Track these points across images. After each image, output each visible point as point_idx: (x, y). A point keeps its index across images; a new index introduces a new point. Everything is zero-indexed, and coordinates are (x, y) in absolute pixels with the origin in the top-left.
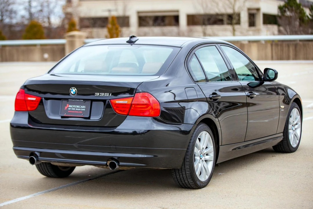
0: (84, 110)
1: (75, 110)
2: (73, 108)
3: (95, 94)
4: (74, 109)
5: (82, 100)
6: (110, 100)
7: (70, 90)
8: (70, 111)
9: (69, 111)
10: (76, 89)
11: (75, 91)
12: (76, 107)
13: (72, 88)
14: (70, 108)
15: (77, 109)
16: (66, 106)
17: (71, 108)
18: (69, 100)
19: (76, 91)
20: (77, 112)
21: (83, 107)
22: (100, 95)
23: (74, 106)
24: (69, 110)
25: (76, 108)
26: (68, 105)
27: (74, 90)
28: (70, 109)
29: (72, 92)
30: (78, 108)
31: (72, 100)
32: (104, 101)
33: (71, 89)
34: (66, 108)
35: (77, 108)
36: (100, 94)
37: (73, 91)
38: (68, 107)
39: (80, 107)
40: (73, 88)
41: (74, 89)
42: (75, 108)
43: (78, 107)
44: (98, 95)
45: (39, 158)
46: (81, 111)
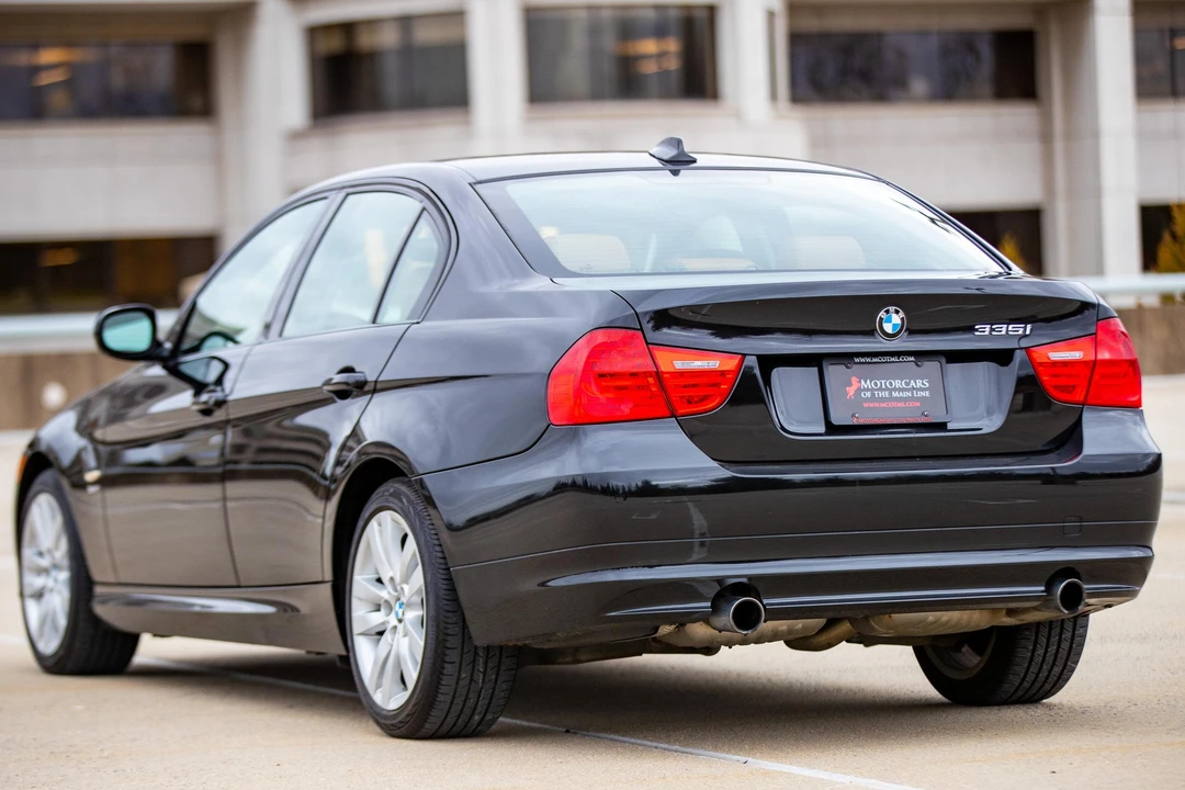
0: (927, 394)
1: (891, 399)
2: (881, 389)
3: (977, 330)
4: (887, 394)
5: (913, 358)
6: (1025, 348)
7: (881, 319)
8: (871, 405)
9: (865, 405)
10: (902, 314)
11: (899, 322)
12: (891, 384)
13: (887, 312)
14: (868, 390)
15: (895, 394)
16: (850, 385)
17: (872, 390)
18: (857, 360)
19: (902, 319)
20: (901, 405)
21: (919, 384)
22: (994, 333)
23: (883, 383)
24: (868, 400)
25: (890, 391)
26: (854, 379)
27: (896, 319)
28: (868, 394)
29: (888, 328)
30: (899, 390)
31: (869, 360)
32: (1002, 357)
33: (882, 314)
34: (851, 391)
35: (895, 389)
36: (992, 330)
37: (893, 320)
38: (859, 390)
39: (907, 384)
40: (892, 309)
41: (897, 312)
42: (887, 389)
43: (897, 384)
44: (987, 333)
45: (765, 602)
46: (912, 399)
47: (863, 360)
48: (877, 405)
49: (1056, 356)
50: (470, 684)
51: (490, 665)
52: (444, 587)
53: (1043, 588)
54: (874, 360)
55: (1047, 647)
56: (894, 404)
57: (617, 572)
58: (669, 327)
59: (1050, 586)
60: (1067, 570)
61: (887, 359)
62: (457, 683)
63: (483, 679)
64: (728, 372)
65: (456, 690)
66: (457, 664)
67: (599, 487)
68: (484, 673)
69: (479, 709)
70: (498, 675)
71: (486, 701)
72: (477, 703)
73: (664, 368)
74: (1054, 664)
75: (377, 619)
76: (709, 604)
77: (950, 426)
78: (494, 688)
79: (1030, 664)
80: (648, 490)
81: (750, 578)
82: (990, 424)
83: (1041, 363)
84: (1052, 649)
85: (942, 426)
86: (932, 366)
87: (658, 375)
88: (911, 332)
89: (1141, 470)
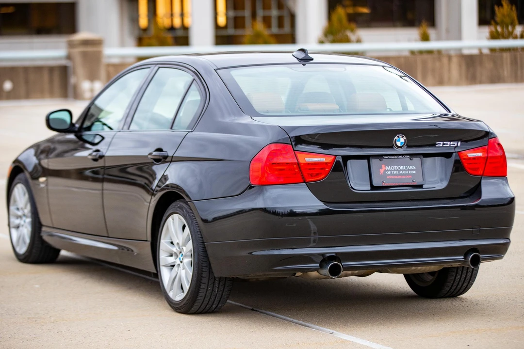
0: (415, 172)
1: (399, 174)
2: (395, 170)
3: (437, 144)
4: (397, 172)
5: (409, 157)
6: (457, 152)
7: (396, 140)
8: (390, 177)
9: (388, 177)
10: (405, 138)
11: (403, 141)
12: (399, 168)
13: (398, 137)
14: (389, 170)
15: (401, 172)
16: (382, 168)
17: (391, 170)
18: (385, 157)
19: (405, 140)
20: (403, 177)
21: (411, 168)
22: (444, 146)
23: (396, 167)
24: (389, 175)
25: (399, 171)
26: (383, 166)
27: (402, 140)
28: (389, 172)
29: (399, 144)
30: (403, 170)
31: (390, 157)
32: (448, 155)
33: (396, 138)
34: (382, 171)
35: (401, 170)
36: (444, 144)
37: (401, 140)
38: (386, 171)
39: (406, 168)
40: (400, 136)
41: (403, 137)
42: (397, 170)
43: (402, 168)
44: (441, 146)
45: (343, 264)
46: (408, 174)
47: (387, 157)
48: (393, 177)
49: (471, 155)
50: (212, 292)
51: (221, 284)
52: (202, 250)
53: (463, 257)
54: (392, 157)
55: (462, 275)
56: (400, 177)
57: (278, 251)
58: (301, 145)
59: (466, 256)
60: (474, 249)
61: (398, 157)
62: (206, 292)
63: (218, 290)
64: (329, 163)
65: (206, 295)
66: (207, 284)
67: (271, 211)
68: (218, 288)
69: (215, 302)
70: (224, 288)
71: (219, 299)
72: (215, 300)
73: (301, 161)
74: (464, 282)
75: (171, 260)
76: (318, 265)
77: (424, 186)
78: (222, 294)
79: (454, 282)
80: (292, 214)
81: (336, 253)
82: (441, 185)
83: (465, 159)
84: (464, 276)
85: (421, 186)
86: (417, 160)
87: (298, 164)
88: (408, 147)
89: (506, 203)
